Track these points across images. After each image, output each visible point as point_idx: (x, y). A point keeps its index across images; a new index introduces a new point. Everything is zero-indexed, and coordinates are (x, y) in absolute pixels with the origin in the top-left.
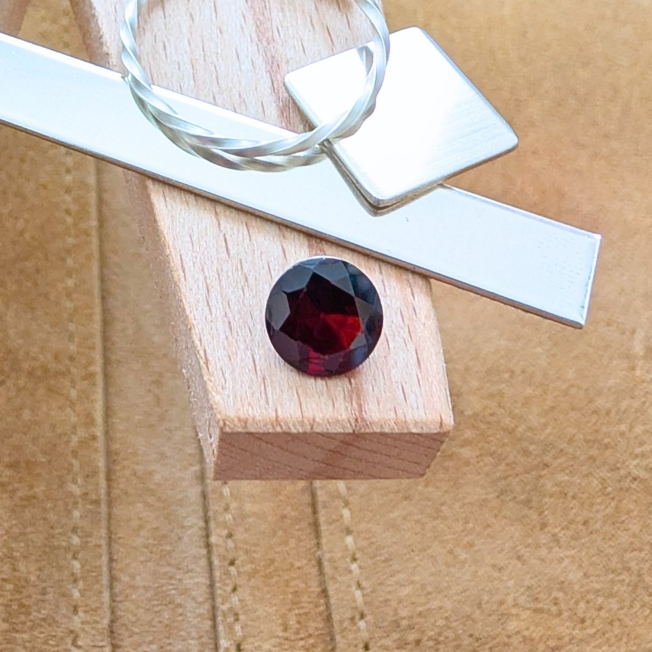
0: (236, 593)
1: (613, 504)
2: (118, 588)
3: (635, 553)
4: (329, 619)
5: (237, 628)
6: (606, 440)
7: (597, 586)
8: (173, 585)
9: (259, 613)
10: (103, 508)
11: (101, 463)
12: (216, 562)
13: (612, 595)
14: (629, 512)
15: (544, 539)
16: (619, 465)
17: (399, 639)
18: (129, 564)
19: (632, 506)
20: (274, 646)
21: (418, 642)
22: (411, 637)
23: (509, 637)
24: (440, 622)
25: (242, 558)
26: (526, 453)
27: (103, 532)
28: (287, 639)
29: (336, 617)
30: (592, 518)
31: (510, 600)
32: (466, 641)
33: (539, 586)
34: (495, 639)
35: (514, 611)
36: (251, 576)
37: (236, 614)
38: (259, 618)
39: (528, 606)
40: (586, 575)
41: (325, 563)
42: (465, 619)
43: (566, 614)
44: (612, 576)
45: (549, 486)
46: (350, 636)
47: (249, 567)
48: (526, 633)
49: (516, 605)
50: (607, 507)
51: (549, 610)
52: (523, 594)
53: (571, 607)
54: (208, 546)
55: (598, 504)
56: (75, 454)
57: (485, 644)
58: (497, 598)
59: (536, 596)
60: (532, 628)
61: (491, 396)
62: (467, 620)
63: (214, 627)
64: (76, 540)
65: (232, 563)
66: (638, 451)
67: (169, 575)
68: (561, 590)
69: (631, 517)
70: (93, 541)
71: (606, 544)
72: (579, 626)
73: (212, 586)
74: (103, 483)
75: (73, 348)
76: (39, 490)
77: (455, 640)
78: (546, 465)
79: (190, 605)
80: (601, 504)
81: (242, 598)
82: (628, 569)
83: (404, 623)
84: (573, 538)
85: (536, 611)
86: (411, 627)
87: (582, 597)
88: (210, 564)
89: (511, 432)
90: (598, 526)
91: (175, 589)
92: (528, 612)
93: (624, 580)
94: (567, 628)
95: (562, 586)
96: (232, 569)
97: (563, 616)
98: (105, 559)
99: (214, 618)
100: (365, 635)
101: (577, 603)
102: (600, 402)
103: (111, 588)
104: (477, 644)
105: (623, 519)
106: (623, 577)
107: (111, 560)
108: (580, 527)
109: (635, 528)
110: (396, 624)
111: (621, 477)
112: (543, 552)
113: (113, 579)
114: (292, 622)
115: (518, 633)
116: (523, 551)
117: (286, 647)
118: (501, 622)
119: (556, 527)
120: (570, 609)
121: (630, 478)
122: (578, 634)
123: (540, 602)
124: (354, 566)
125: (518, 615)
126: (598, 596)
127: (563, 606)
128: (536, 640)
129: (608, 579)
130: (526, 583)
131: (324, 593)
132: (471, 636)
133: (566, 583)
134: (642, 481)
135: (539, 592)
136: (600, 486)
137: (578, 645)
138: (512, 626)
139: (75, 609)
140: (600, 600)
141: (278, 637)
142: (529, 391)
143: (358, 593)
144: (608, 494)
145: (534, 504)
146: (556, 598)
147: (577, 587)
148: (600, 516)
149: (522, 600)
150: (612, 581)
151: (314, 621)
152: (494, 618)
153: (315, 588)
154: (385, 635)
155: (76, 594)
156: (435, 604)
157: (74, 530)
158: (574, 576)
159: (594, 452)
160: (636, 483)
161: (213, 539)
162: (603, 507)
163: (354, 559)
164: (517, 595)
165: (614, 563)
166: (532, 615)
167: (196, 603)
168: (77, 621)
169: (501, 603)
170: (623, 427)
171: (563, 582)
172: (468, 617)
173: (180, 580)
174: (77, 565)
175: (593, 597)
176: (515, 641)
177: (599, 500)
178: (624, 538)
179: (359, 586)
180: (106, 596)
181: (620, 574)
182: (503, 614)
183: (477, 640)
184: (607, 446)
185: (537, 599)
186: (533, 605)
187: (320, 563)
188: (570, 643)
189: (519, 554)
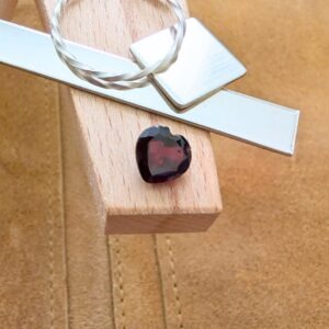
0: (120, 264)
1: (281, 224)
2: (70, 263)
4: (159, 274)
5: (121, 279)
7: (274, 258)
10: (63, 230)
11: (62, 210)
12: (111, 251)
13: (279, 262)
15: (251, 239)
17: (189, 282)
20: (136, 286)
21: (197, 283)
22: (195, 281)
23: (236, 280)
24: (207, 275)
25: (122, 250)
26: (245, 204)
27: (63, 240)
28: (142, 283)
29: (163, 274)
31: (236, 265)
32: (218, 282)
34: (229, 281)
35: (238, 270)
36: (126, 257)
39: (244, 267)
40: (269, 254)
41: (158, 251)
45: (254, 217)
47: (125, 254)
48: (243, 278)
49: (239, 267)
51: (253, 269)
52: (242, 263)
54: (108, 246)
56: (50, 207)
58: (231, 264)
61: (230, 180)
63: (111, 279)
64: (51, 243)
65: (118, 252)
70: (58, 244)
72: (266, 275)
73: (109, 262)
74: (63, 220)
75: (49, 162)
76: (35, 222)
78: (252, 208)
79: (100, 270)
81: (122, 267)
82: (286, 251)
83: (192, 275)
85: (247, 269)
86: (194, 277)
88: (109, 253)
89: (238, 195)
93: (284, 256)
95: (259, 259)
96: (118, 255)
97: (259, 271)
98: (63, 251)
100: (175, 281)
102: (276, 181)
103: (66, 262)
104: (223, 283)
107: (66, 251)
108: (267, 234)
110: (188, 276)
111: (284, 213)
112: (251, 245)
113: (67, 259)
114: (144, 276)
115: (240, 278)
116: (242, 245)
119: (256, 234)
121: (288, 213)
122: (265, 278)
123: (249, 266)
124: (171, 253)
125: (240, 271)
127: (259, 267)
128: (248, 281)
129: (278, 255)
130: (243, 258)
131: (157, 263)
132: (220, 280)
133: (261, 257)
134: (293, 214)
136: (275, 217)
137: (265, 283)
138: (237, 276)
139: (51, 272)
140: (275, 264)
141: (137, 282)
142: (246, 178)
143: (172, 264)
145: (247, 225)
146: (256, 264)
149: (242, 265)
150: (280, 257)
151: (153, 275)
153: (154, 261)
155: (51, 265)
156: (204, 267)
157: (51, 239)
158: (264, 254)
160: (291, 216)
161: (110, 242)
163: (170, 249)
165: (281, 249)
166: (246, 271)
167: (103, 269)
168: (52, 277)
169: (233, 266)
171: (259, 257)
172: (218, 272)
174: (52, 254)
175: (272, 263)
176: (238, 282)
178: (285, 238)
179: (172, 260)
180: (64, 266)
181: (283, 253)
182: (233, 271)
183: (223, 281)
185: (248, 264)
186: (246, 267)
187: (155, 251)
188: (262, 282)
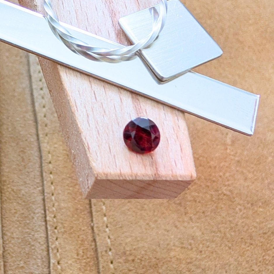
0: (58, 240)
1: (215, 205)
2: (6, 238)
3: (224, 225)
4: (96, 251)
5: (58, 254)
6: (214, 179)
7: (207, 238)
8: (30, 237)
9: (67, 249)
12: (49, 228)
13: (213, 242)
14: (222, 208)
15: (186, 219)
16: (219, 189)
17: (125, 259)
18: (11, 228)
19: (223, 206)
20: (73, 262)
21: (133, 260)
22: (131, 258)
23: (171, 258)
24: (143, 253)
25: (60, 226)
28: (78, 259)
29: (99, 250)
30: (206, 211)
31: (172, 244)
32: (154, 260)
33: (184, 238)
34: (165, 259)
35: (173, 248)
36: (63, 233)
37: (58, 249)
38: (66, 251)
39: (179, 246)
40: (203, 234)
41: (95, 229)
42: (153, 251)
43: (194, 249)
44: (213, 234)
45: (189, 198)
46: (105, 258)
47: (62, 230)
48: (178, 257)
49: (174, 245)
50: (213, 206)
51: (188, 248)
52: (177, 241)
53: (196, 246)
54: (46, 222)
55: (209, 205)
57: (161, 261)
58: (167, 242)
59: (182, 242)
60: (180, 255)
62: (154, 252)
63: (49, 255)
65: (56, 228)
66: (227, 183)
67: (29, 233)
68: (193, 239)
69: (222, 210)
71: (211, 221)
72: (199, 254)
73: (47, 238)
77: (148, 259)
79: (38, 245)
80: (210, 204)
81: (59, 242)
83: (128, 253)
84: (199, 218)
85: (182, 248)
86: (130, 254)
87: (201, 242)
88: (47, 228)
90: (209, 213)
91: (31, 239)
92: (179, 248)
93: (218, 236)
94: (195, 255)
96: (56, 231)
97: (193, 250)
98: (0, 226)
99: (48, 251)
100: (111, 257)
101: (199, 245)
103: (3, 238)
104: (158, 261)
105: (219, 211)
106: (218, 234)
107: (3, 227)
108: (201, 214)
109: (224, 215)
110: (124, 253)
111: (219, 194)
112: (186, 224)
113: (3, 234)
114: (81, 252)
115: (174, 257)
117: (78, 262)
118: (168, 252)
119: (191, 214)
120: (196, 247)
121: (223, 194)
122: (198, 257)
123: (183, 244)
124: (107, 230)
125: (175, 249)
126: (208, 242)
127: (193, 245)
128: (182, 259)
129: (212, 235)
130: (179, 237)
131: (94, 240)
132: (155, 258)
133: (195, 236)
134: (227, 195)
135: (184, 240)
136: (210, 198)
137: (199, 261)
138: (172, 254)
140: (208, 243)
141: (74, 258)
143: (109, 241)
144: (213, 201)
145: (183, 204)
146: (191, 243)
147: (199, 238)
148: (210, 210)
149: (177, 244)
150: (214, 236)
151: (90, 252)
152: (165, 250)
153: (90, 238)
154: (120, 257)
156: (141, 245)
158: (198, 233)
159: (209, 184)
160: (225, 197)
161: (48, 218)
162: (211, 206)
164: (175, 241)
165: (215, 229)
166: (181, 249)
167: (40, 244)
169: (168, 245)
170: (221, 174)
171: (194, 236)
172: (154, 250)
173: (33, 235)
175: (205, 242)
176: (173, 260)
177: (210, 203)
178: (219, 219)
179: (109, 237)
181: (217, 233)
182: (168, 249)
183: (158, 259)
184: (214, 181)
185: (182, 243)
186: (180, 246)
187: (93, 228)
188: (195, 261)
189: (176, 225)
